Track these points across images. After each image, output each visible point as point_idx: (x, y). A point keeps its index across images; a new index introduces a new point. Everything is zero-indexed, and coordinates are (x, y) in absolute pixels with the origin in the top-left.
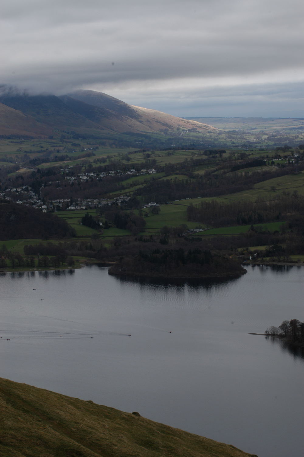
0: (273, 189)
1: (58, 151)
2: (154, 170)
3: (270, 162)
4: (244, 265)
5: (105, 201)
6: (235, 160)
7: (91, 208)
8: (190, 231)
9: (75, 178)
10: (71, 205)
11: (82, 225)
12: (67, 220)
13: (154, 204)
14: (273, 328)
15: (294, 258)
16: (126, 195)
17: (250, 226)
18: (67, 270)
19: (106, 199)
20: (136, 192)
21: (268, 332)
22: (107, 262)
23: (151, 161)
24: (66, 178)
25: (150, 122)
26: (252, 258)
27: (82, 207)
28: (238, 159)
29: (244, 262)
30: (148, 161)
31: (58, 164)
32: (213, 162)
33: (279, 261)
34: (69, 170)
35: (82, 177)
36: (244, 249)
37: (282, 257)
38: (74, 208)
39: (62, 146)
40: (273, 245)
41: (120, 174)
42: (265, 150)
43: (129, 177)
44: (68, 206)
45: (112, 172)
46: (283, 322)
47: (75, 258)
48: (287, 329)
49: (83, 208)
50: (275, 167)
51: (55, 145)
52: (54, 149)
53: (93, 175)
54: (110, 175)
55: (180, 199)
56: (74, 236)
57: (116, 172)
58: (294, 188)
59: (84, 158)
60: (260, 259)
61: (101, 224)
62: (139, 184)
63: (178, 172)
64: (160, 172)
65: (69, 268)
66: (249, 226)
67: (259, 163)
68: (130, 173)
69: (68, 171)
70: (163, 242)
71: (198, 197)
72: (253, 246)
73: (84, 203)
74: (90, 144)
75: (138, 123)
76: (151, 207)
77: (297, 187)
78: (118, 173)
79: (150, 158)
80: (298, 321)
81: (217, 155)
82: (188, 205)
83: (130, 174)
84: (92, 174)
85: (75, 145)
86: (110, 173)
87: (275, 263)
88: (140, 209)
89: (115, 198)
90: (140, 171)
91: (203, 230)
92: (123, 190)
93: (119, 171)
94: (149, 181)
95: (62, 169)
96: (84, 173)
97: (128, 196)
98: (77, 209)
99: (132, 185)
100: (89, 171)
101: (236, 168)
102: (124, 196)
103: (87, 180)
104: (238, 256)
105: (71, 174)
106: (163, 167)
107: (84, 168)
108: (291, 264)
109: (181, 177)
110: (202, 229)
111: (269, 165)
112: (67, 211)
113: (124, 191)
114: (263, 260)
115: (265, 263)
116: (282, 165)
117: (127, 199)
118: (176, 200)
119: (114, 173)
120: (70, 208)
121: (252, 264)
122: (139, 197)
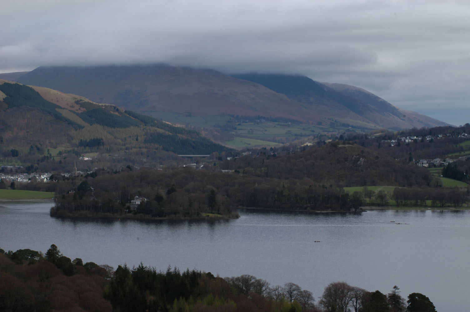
11: (442, 177)
45: (440, 136)
53: (417, 138)
57: (444, 135)
83: (463, 137)
84: (415, 137)
92: (463, 152)
96: (405, 137)
103: (412, 143)
119: (443, 136)
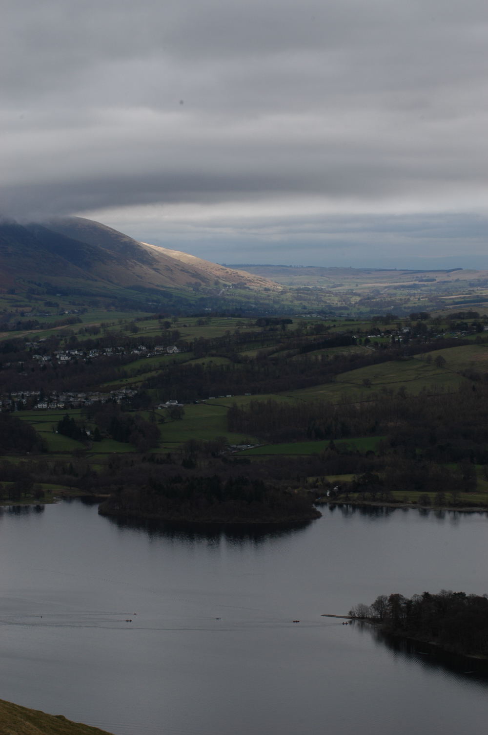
0: (367, 384)
1: (22, 314)
2: (175, 348)
3: (363, 339)
4: (317, 504)
5: (96, 395)
6: (306, 335)
7: (72, 407)
8: (230, 447)
9: (49, 358)
10: (42, 401)
11: (57, 433)
12: (34, 426)
13: (175, 404)
14: (362, 607)
15: (398, 494)
16: (130, 387)
17: (328, 442)
18: (32, 506)
19: (98, 393)
20: (147, 382)
21: (353, 614)
22: (97, 495)
23: (171, 334)
24: (34, 357)
25: (171, 271)
26: (329, 494)
27: (58, 405)
28: (312, 334)
29: (317, 500)
30: (167, 334)
31: (21, 335)
32: (271, 338)
33: (374, 500)
34: (38, 344)
35: (60, 357)
36: (318, 479)
37: (379, 493)
38: (45, 406)
39: (31, 306)
40: (364, 474)
41: (121, 354)
42: (355, 320)
43: (135, 358)
44: (36, 403)
45: (109, 350)
46: (378, 598)
47: (46, 487)
48: (383, 609)
49: (61, 406)
50: (369, 348)
51: (18, 303)
52: (17, 311)
53: (78, 354)
54: (105, 354)
55: (217, 397)
56: (45, 451)
58: (400, 382)
59: (64, 325)
60: (342, 496)
61: (88, 433)
62: (150, 371)
63: (214, 352)
64: (185, 352)
65: (35, 502)
66: (325, 443)
67: (345, 340)
68: (137, 352)
69: (38, 346)
70: (189, 464)
71: (246, 394)
72: (333, 474)
73: (62, 398)
74: (74, 304)
75: (153, 272)
76: (169, 407)
77: (404, 381)
78: (119, 351)
79: (169, 329)
80: (403, 596)
81: (279, 326)
82: (229, 405)
83: (137, 354)
84: (76, 352)
85: (49, 304)
86: (105, 352)
87: (366, 503)
88: (152, 410)
89: (112, 392)
90: (154, 349)
91: (252, 447)
92: (125, 380)
93: (119, 349)
94: (167, 366)
95: (27, 343)
96: (64, 351)
97: (133, 389)
98: (50, 408)
99: (140, 372)
100: (71, 347)
101: (308, 348)
102: (126, 389)
103: (68, 362)
104: (308, 490)
105: (43, 351)
106: (191, 343)
107: (63, 342)
108: (392, 505)
109: (219, 361)
110: (251, 445)
111: (360, 344)
112: (34, 410)
113: (127, 381)
114: (347, 497)
115: (351, 502)
116: (382, 345)
117: (132, 393)
118: (210, 398)
119: (112, 352)
120: (39, 406)
121: (330, 504)
122: (150, 391)
